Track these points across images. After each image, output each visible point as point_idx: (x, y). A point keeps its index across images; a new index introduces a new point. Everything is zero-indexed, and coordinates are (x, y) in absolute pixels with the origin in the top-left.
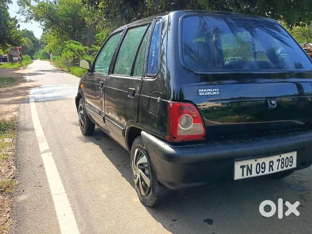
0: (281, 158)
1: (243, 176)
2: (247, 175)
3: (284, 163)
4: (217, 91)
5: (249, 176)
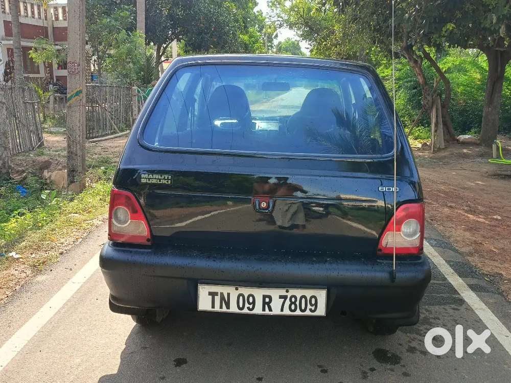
0: (289, 295)
1: (214, 308)
2: (221, 307)
3: (298, 303)
4: (168, 179)
5: (224, 309)
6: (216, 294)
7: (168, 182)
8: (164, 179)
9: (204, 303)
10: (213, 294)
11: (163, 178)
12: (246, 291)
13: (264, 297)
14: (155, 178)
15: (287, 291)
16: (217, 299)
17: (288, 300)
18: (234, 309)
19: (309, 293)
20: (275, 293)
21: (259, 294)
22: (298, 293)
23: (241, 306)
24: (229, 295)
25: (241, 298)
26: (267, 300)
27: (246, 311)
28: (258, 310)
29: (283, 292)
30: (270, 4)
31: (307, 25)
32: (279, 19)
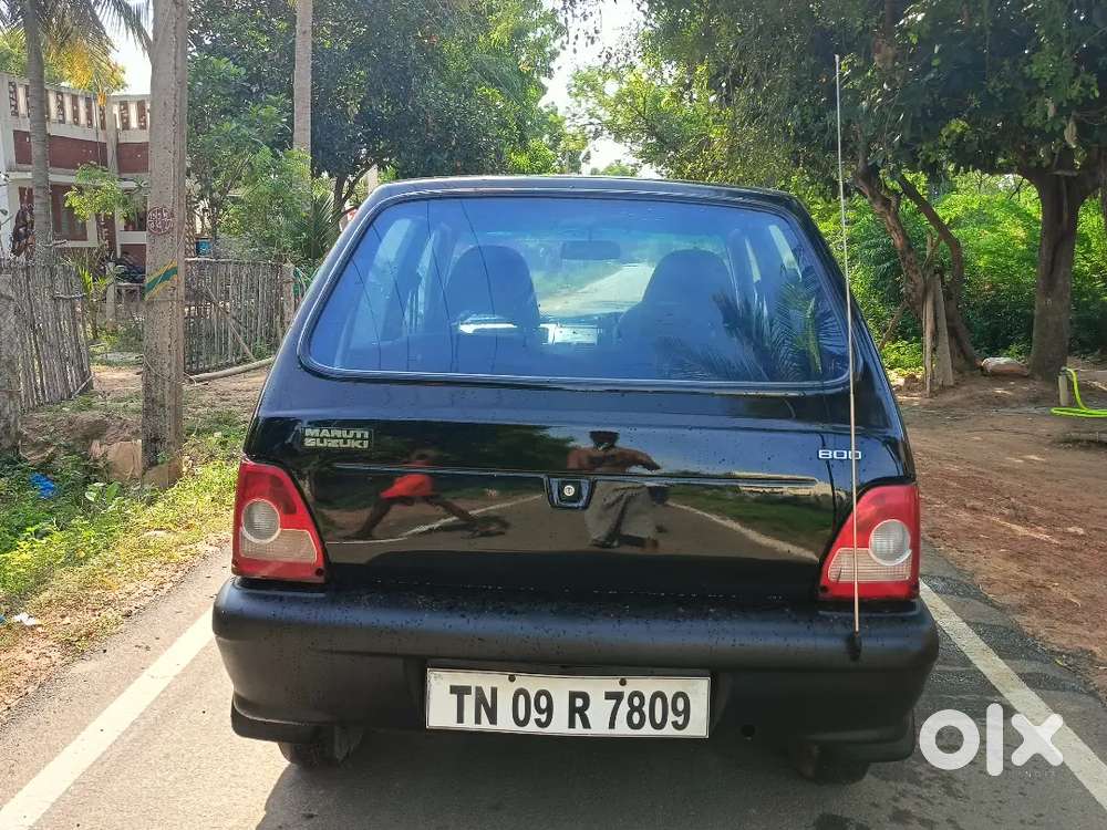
0: (627, 691)
1: (462, 722)
2: (478, 720)
3: (646, 709)
4: (362, 438)
5: (485, 725)
6: (467, 690)
7: (361, 444)
8: (355, 438)
9: (441, 712)
10: (460, 692)
11: (351, 435)
12: (532, 683)
13: (573, 696)
14: (336, 438)
15: (623, 683)
16: (469, 701)
17: (624, 703)
18: (505, 723)
19: (670, 686)
20: (596, 688)
21: (561, 688)
22: (647, 686)
23: (522, 716)
24: (494, 691)
25: (522, 699)
26: (579, 703)
27: (532, 728)
28: (559, 726)
29: (613, 684)
30: (574, 90)
31: (652, 132)
32: (592, 120)
